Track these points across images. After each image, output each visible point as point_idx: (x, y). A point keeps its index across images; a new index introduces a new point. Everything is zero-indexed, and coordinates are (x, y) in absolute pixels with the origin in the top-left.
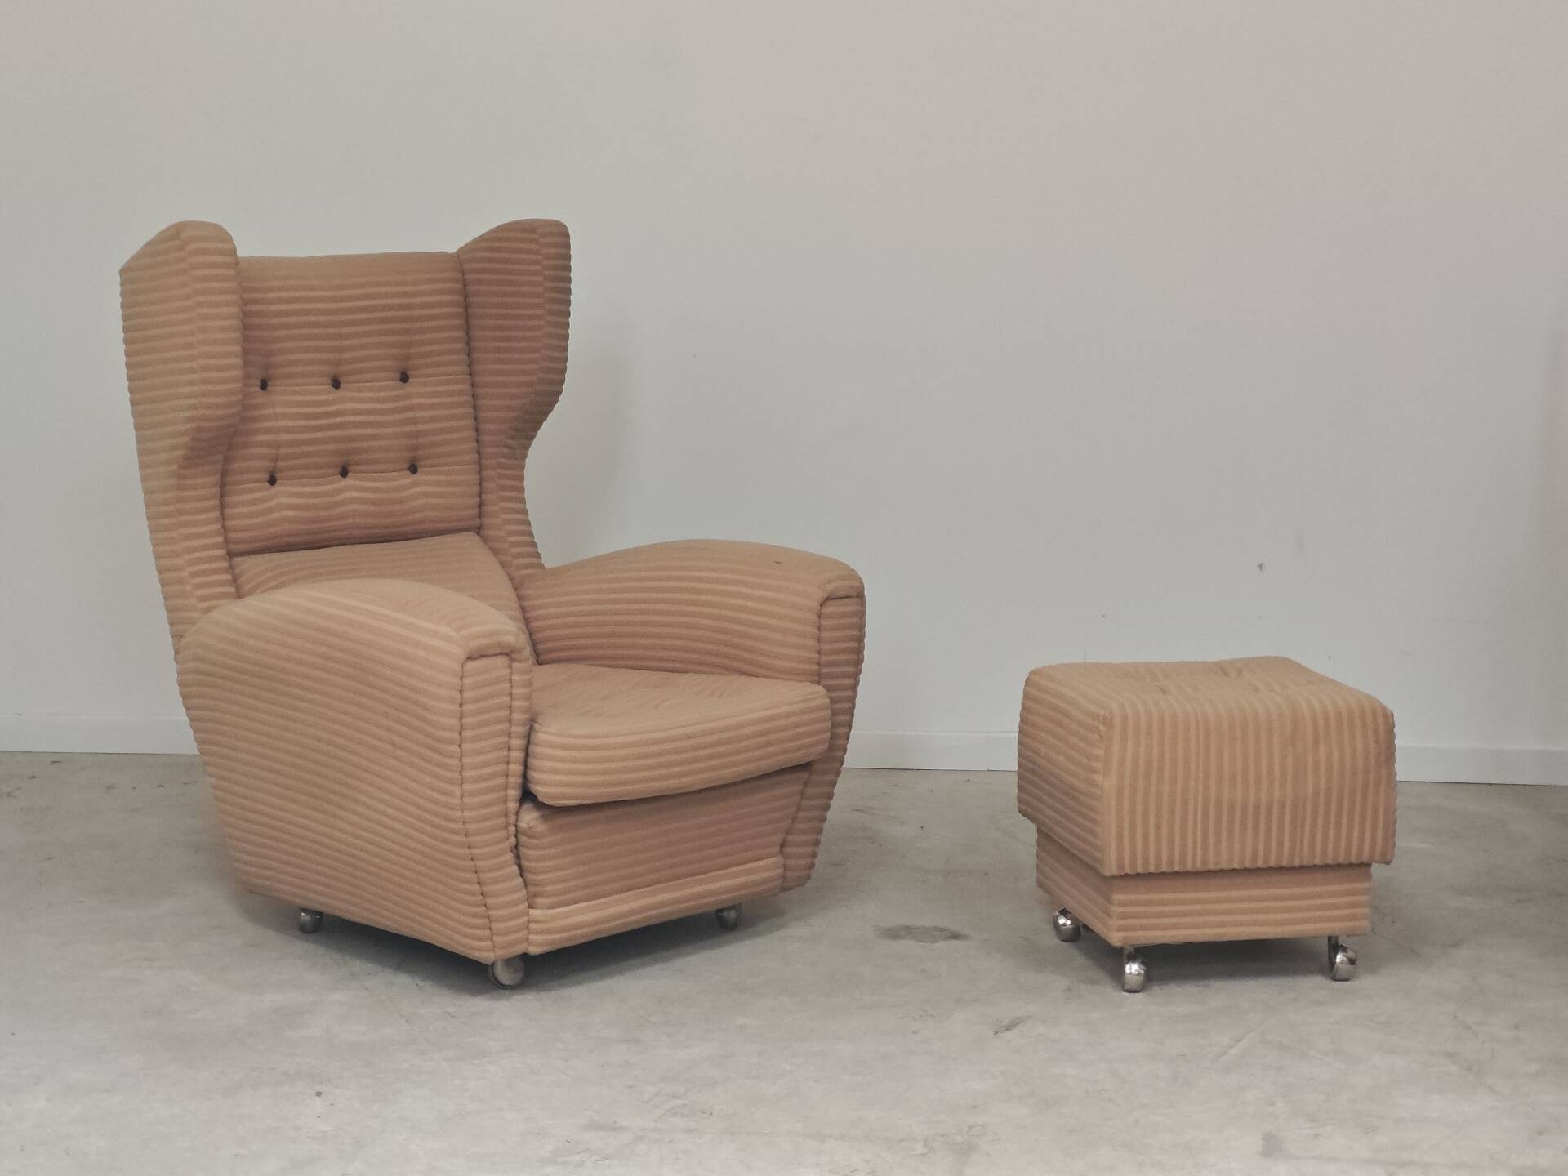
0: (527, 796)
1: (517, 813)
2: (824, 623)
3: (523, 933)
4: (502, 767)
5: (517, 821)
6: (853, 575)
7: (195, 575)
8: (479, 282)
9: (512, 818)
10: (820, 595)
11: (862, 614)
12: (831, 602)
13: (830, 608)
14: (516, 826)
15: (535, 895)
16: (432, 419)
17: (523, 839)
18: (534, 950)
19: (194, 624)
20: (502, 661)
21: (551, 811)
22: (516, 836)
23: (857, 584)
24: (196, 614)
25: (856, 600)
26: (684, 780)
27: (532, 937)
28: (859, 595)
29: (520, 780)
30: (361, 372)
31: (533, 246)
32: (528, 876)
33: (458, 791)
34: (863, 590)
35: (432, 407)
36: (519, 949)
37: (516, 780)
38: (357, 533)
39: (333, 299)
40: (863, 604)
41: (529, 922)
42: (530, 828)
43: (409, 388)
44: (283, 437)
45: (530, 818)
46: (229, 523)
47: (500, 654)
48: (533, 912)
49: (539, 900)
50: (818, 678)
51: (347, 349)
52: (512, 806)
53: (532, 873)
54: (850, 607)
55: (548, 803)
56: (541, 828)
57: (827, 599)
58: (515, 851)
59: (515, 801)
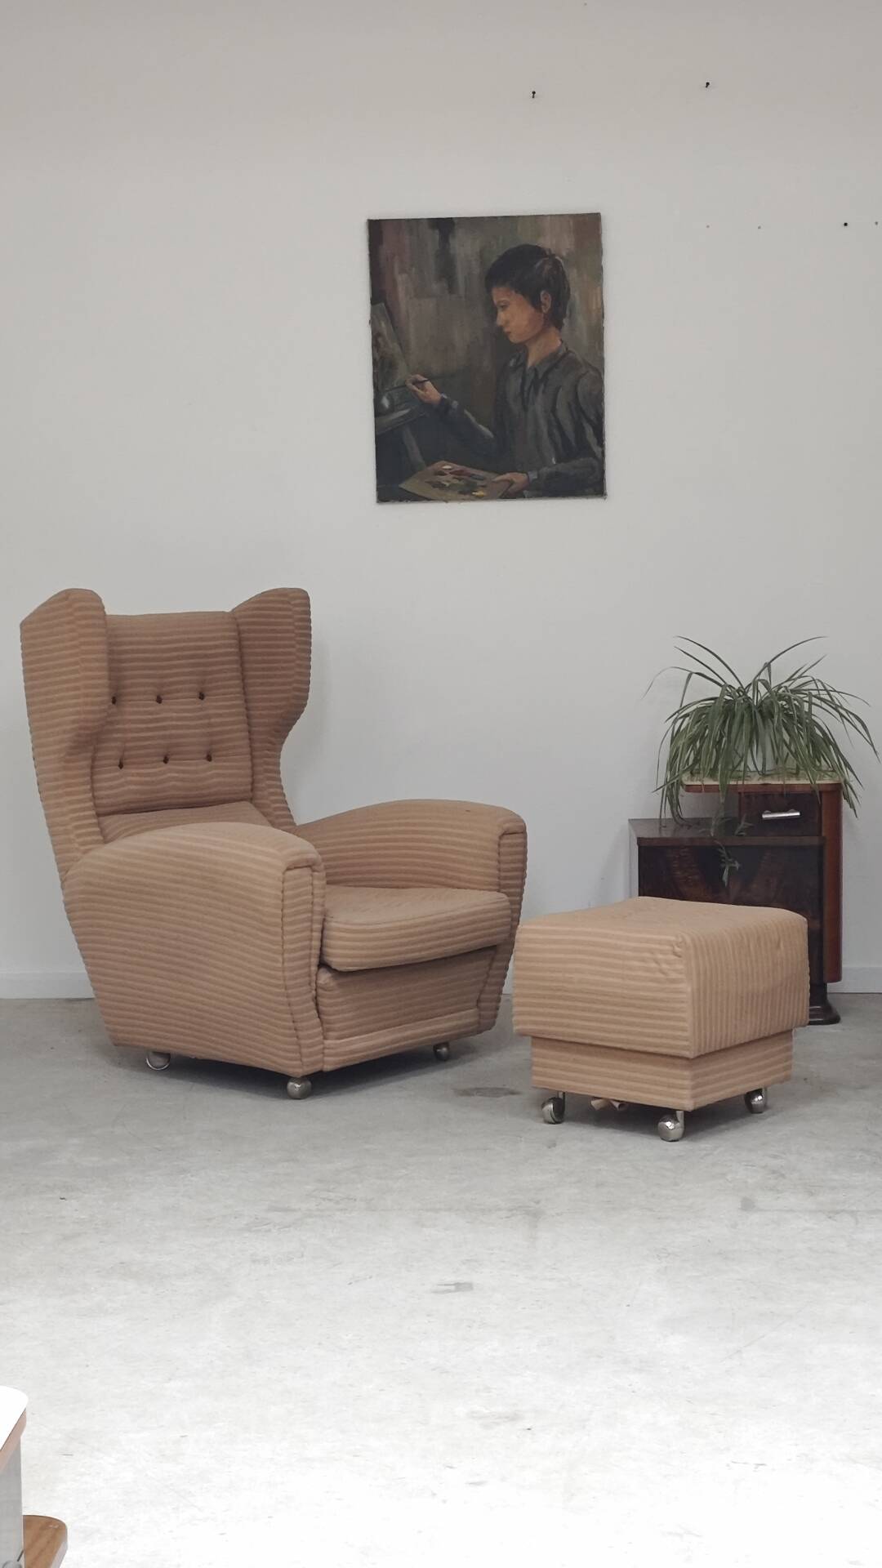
0: (323, 964)
1: (316, 975)
2: (502, 850)
3: (320, 1056)
4: (307, 943)
5: (317, 979)
6: (519, 820)
7: (77, 827)
8: (249, 631)
9: (314, 978)
10: (500, 832)
11: (525, 845)
12: (505, 836)
13: (505, 841)
14: (316, 983)
15: (329, 1030)
16: (222, 724)
17: (320, 991)
18: (328, 1068)
19: (78, 860)
20: (307, 871)
21: (338, 974)
22: (316, 990)
23: (522, 824)
24: (78, 855)
25: (521, 835)
27: (326, 1059)
28: (523, 832)
29: (318, 952)
30: (178, 691)
31: (287, 606)
32: (322, 1016)
33: (280, 959)
34: (525, 829)
35: (220, 715)
36: (317, 1068)
37: (316, 953)
38: (174, 801)
39: (157, 643)
40: (525, 838)
41: (324, 1049)
42: (325, 985)
43: (206, 703)
44: (129, 735)
45: (325, 977)
46: (97, 793)
47: (306, 867)
48: (327, 1042)
49: (331, 1034)
50: (500, 888)
51: (167, 676)
52: (314, 969)
53: (326, 1015)
54: (518, 840)
55: (339, 969)
56: (333, 984)
57: (503, 834)
58: (315, 1000)
59: (315, 966)
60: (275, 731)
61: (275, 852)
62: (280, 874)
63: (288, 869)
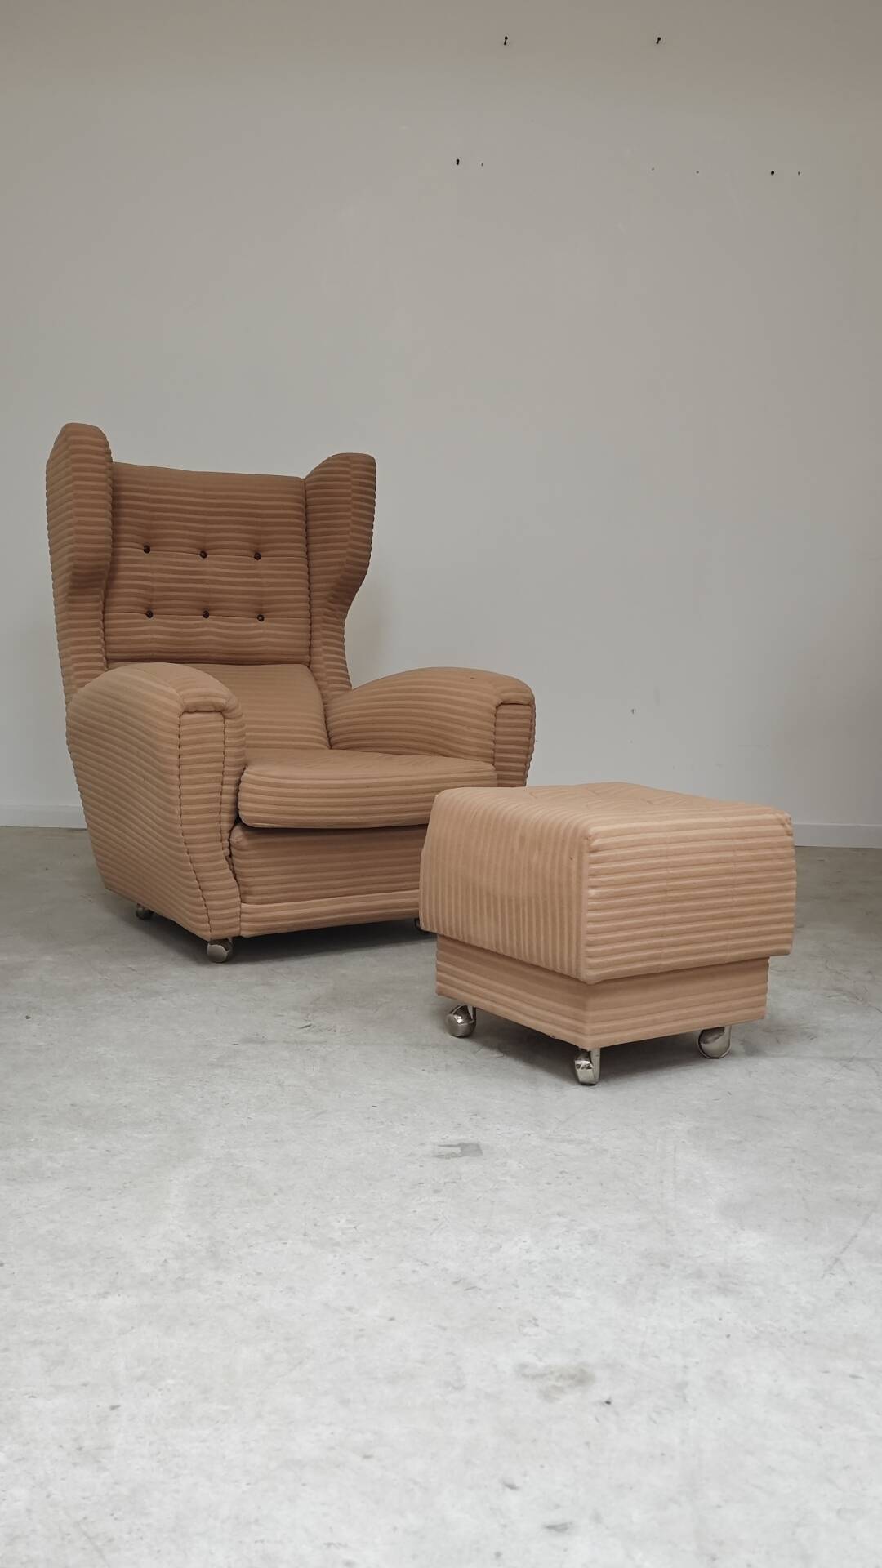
0: (237, 821)
1: (231, 831)
2: (499, 721)
3: (236, 920)
4: (217, 795)
5: (230, 837)
6: (525, 688)
8: (315, 495)
9: (226, 835)
10: (497, 701)
11: (532, 718)
12: (502, 706)
13: (504, 710)
14: (229, 841)
15: (245, 893)
16: (272, 585)
17: (233, 850)
18: (245, 934)
19: (76, 694)
20: (216, 717)
21: (253, 831)
22: (229, 848)
23: (528, 695)
24: (78, 688)
25: (528, 707)
26: (362, 817)
27: (243, 924)
28: (531, 704)
29: (232, 807)
30: (222, 547)
31: (346, 469)
32: (239, 879)
33: (177, 810)
34: (534, 700)
35: (274, 576)
36: (235, 931)
37: (228, 807)
38: (210, 655)
39: (202, 497)
40: (533, 711)
41: (241, 913)
42: (238, 842)
43: (259, 563)
44: (155, 585)
45: (238, 834)
46: (108, 638)
47: (215, 711)
48: (243, 905)
49: (249, 897)
50: (493, 760)
51: (210, 531)
52: (226, 825)
53: (243, 877)
54: (523, 711)
55: (248, 824)
56: (245, 843)
57: (502, 704)
58: (229, 859)
59: (229, 822)
60: (333, 596)
61: (174, 691)
62: (176, 718)
63: (186, 711)
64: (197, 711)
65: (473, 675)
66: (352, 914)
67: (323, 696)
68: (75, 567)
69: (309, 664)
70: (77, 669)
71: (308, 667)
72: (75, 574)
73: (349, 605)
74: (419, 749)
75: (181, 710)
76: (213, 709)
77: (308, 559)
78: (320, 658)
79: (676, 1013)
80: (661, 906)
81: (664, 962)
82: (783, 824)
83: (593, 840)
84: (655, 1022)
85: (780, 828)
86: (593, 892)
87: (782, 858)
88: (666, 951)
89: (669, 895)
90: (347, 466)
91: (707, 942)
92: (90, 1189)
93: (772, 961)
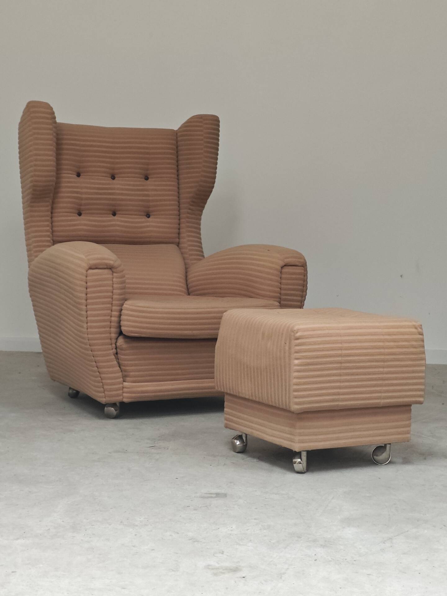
0: (121, 333)
1: (117, 339)
2: (283, 276)
3: (121, 392)
4: (109, 318)
5: (116, 342)
6: (301, 256)
8: (182, 140)
9: (114, 341)
10: (282, 263)
11: (305, 274)
13: (286, 270)
14: (116, 345)
15: (126, 376)
16: (155, 195)
17: (118, 350)
18: (125, 400)
20: (108, 272)
21: (131, 339)
22: (116, 349)
23: (302, 260)
25: (302, 268)
27: (124, 394)
28: (304, 265)
29: (117, 325)
30: (124, 173)
31: (200, 124)
32: (123, 368)
33: (85, 325)
34: (306, 263)
35: (156, 190)
36: (119, 399)
37: (114, 324)
40: (306, 270)
41: (123, 388)
42: (121, 345)
43: (148, 182)
44: (84, 196)
45: (121, 341)
46: (55, 229)
47: (107, 268)
48: (125, 384)
49: (128, 379)
50: (280, 300)
51: (117, 163)
52: (114, 335)
53: (124, 366)
54: (299, 270)
55: (126, 334)
56: (125, 346)
57: (285, 266)
58: (116, 355)
59: (115, 333)
60: (193, 202)
61: (83, 257)
62: (84, 272)
63: (91, 268)
64: (96, 268)
65: (269, 249)
66: (191, 391)
67: (185, 264)
68: (34, 186)
69: (178, 244)
70: (35, 247)
71: (178, 246)
72: (34, 190)
73: (203, 207)
74: (235, 294)
75: (88, 267)
76: (106, 267)
77: (178, 179)
78: (185, 240)
79: (352, 434)
80: (338, 371)
81: (341, 403)
82: (416, 328)
83: (297, 333)
84: (338, 439)
85: (414, 330)
86: (296, 362)
87: (415, 347)
88: (342, 397)
89: (343, 365)
90: (201, 122)
91: (368, 393)
92: (17, 505)
93: (413, 407)
